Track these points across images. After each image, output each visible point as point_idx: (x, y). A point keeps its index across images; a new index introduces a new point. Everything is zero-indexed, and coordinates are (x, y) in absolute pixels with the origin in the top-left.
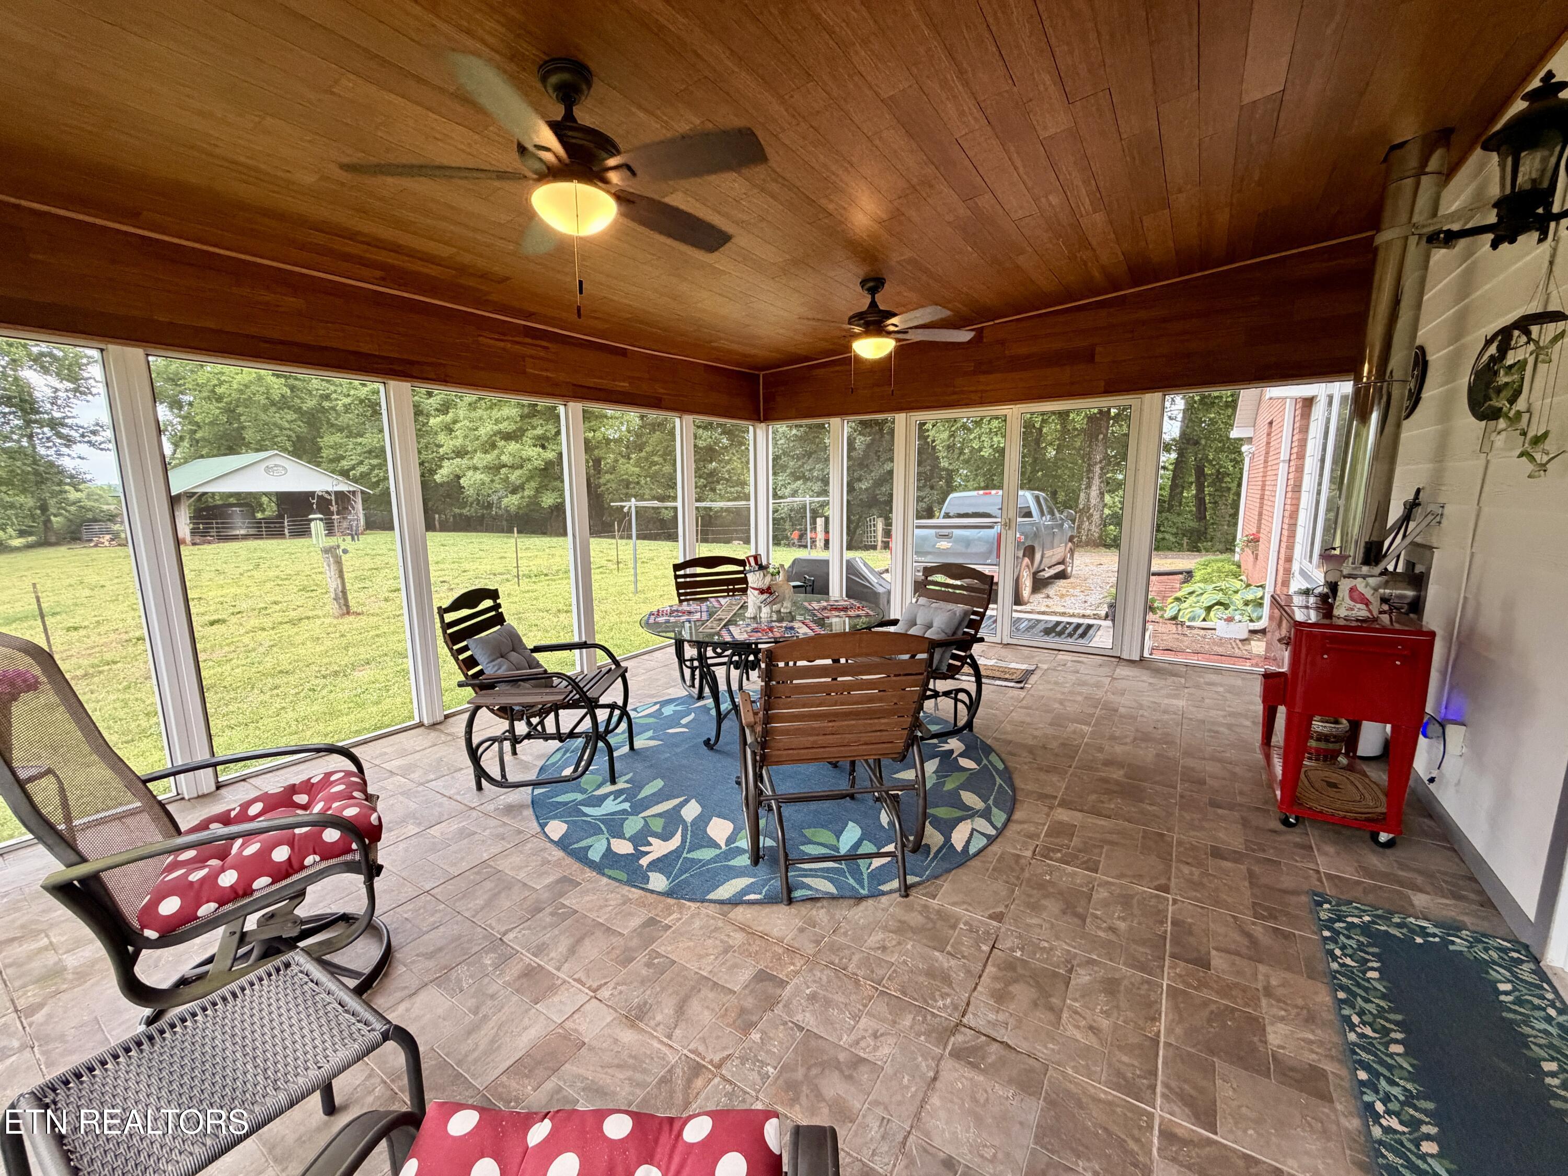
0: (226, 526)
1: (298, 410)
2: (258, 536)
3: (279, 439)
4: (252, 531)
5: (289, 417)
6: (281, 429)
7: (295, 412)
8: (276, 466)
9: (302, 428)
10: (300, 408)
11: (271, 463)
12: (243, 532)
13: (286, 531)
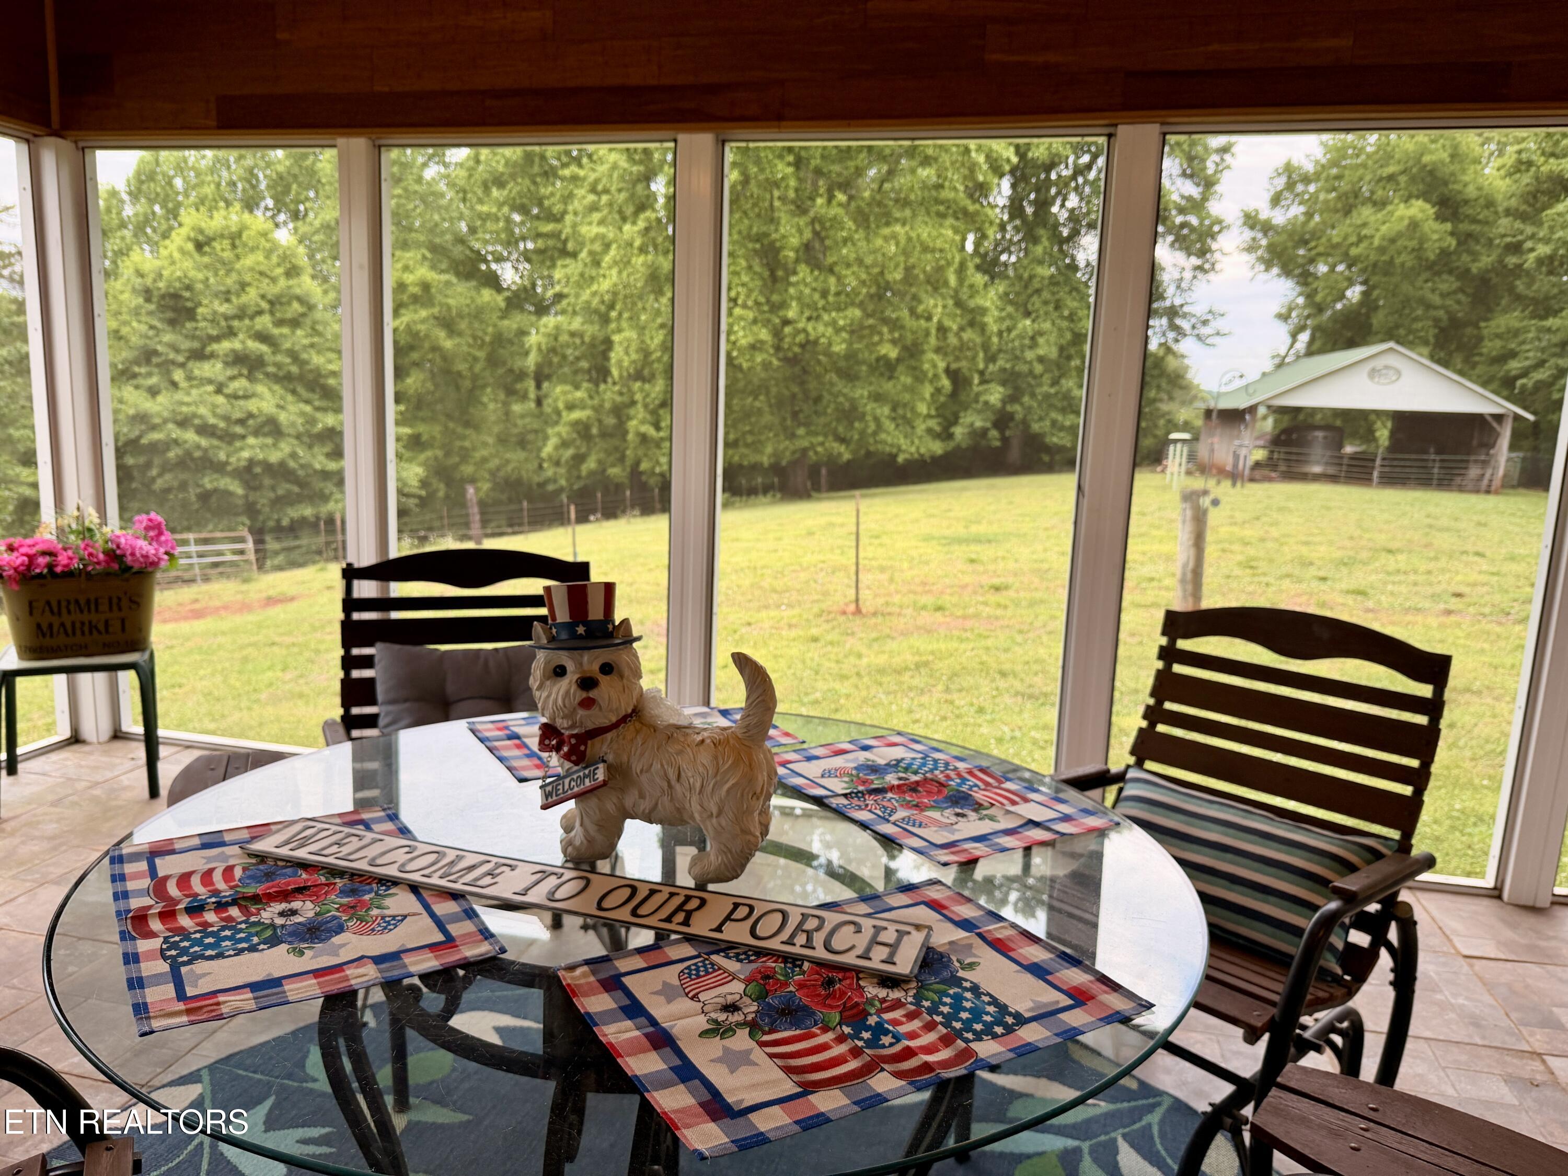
0: (1302, 459)
1: (1464, 275)
2: (1333, 479)
3: (1419, 325)
4: (1331, 470)
5: (1444, 287)
6: (1428, 306)
7: (1458, 278)
8: (1386, 367)
9: (1460, 306)
10: (1468, 270)
11: (1379, 363)
12: (1317, 469)
13: (1376, 474)
